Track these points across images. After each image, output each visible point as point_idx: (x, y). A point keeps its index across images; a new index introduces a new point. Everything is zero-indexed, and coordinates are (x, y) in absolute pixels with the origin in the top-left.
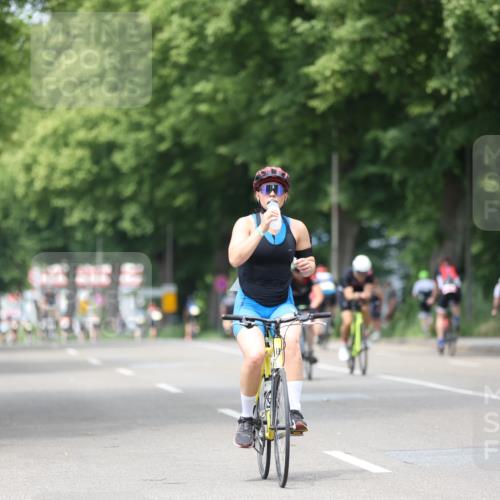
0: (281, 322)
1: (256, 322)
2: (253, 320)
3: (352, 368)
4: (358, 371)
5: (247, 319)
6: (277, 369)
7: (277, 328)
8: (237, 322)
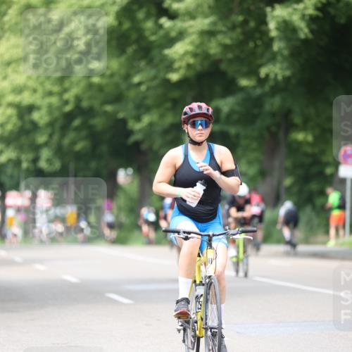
0: (214, 235)
1: (192, 235)
2: (189, 233)
3: (237, 271)
4: (241, 274)
5: (184, 232)
6: (210, 277)
7: (210, 240)
8: (176, 234)
